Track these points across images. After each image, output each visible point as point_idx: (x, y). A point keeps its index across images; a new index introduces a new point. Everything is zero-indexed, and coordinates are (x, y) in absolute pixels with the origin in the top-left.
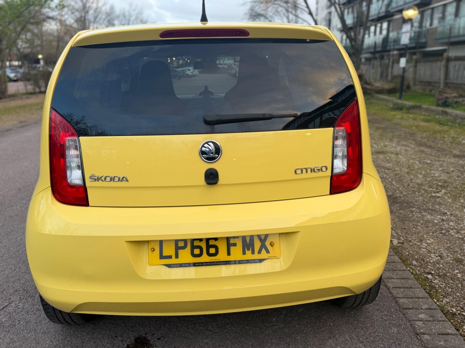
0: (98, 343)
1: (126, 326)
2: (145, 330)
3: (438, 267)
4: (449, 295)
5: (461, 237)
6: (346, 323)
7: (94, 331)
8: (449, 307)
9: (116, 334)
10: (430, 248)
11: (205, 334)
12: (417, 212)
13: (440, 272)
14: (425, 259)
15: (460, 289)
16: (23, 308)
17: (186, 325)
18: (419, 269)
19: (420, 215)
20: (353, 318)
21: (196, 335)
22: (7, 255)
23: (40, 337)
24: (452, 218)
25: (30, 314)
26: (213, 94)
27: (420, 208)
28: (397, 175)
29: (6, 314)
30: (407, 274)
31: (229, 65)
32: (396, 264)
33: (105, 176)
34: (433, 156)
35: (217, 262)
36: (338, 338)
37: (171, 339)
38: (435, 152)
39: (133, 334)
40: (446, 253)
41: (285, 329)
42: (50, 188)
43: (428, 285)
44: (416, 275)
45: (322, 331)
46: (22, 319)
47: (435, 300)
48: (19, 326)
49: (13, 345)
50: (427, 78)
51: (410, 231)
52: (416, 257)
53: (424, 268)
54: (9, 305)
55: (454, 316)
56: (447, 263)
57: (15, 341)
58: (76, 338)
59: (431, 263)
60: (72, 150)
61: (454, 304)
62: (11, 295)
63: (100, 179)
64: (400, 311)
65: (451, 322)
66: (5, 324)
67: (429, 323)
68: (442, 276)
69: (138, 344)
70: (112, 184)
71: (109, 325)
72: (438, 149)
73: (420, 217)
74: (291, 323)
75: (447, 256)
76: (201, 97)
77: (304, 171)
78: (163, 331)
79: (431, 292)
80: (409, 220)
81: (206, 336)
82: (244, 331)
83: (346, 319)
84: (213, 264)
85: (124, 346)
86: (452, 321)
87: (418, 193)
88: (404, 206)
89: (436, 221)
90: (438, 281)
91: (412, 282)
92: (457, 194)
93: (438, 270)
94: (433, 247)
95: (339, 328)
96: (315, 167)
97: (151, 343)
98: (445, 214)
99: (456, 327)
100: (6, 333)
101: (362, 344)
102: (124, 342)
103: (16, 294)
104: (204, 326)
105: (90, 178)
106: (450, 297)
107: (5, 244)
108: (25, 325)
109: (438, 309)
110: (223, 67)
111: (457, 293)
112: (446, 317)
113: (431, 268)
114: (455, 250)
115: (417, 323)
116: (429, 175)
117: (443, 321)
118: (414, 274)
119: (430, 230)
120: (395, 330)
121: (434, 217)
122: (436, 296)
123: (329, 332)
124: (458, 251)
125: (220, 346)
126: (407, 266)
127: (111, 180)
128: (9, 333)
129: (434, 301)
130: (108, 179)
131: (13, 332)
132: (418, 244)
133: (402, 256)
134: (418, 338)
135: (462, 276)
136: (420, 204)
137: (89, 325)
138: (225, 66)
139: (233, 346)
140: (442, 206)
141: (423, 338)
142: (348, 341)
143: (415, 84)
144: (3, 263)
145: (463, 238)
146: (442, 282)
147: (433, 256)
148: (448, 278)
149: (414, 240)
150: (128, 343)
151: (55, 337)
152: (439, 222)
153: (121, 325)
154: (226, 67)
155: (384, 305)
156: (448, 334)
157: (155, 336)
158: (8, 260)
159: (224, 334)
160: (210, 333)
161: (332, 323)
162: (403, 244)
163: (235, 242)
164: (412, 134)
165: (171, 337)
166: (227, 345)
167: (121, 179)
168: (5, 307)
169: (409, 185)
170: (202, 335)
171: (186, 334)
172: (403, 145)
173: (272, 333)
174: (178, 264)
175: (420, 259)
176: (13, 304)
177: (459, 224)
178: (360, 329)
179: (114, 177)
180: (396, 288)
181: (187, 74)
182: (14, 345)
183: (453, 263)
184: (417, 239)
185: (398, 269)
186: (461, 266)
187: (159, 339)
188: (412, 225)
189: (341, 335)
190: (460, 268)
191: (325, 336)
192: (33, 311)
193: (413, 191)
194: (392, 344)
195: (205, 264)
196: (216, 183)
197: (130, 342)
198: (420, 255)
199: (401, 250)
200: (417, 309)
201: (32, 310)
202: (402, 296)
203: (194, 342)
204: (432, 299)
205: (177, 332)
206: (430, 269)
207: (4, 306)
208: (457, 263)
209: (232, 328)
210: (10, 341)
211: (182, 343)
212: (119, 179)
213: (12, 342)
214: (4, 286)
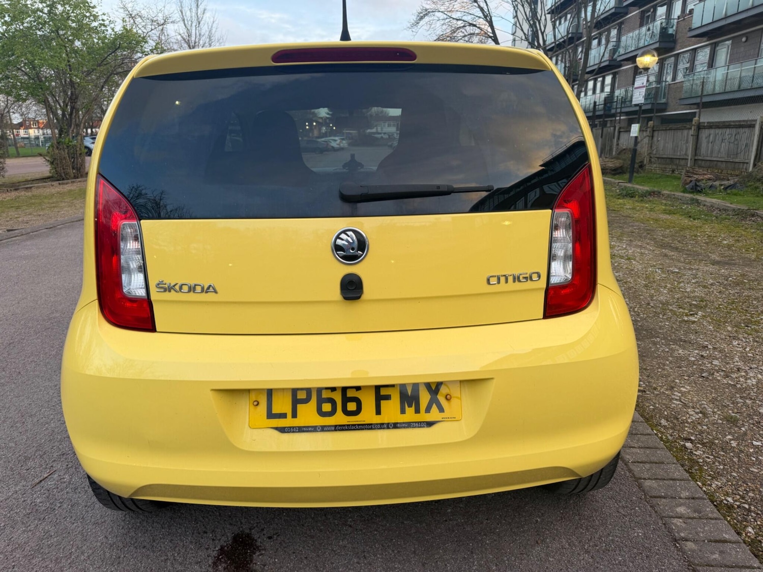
0: (176, 542)
1: (221, 515)
2: (250, 523)
3: (700, 430)
4: (721, 475)
5: (732, 383)
6: (562, 519)
7: (172, 522)
8: (722, 495)
9: (205, 528)
10: (686, 400)
11: (342, 532)
12: (663, 344)
13: (704, 437)
14: (679, 416)
15: (737, 466)
16: (69, 483)
17: (312, 516)
18: (672, 433)
19: (667, 348)
20: (573, 510)
21: (328, 533)
22: (56, 400)
23: (89, 530)
24: (716, 355)
25: (79, 492)
26: (363, 166)
27: (667, 338)
28: (630, 288)
29: (44, 490)
30: (654, 441)
31: (390, 134)
32: (636, 423)
33: (180, 283)
34: (682, 262)
35: (359, 425)
36: (550, 543)
37: (289, 539)
38: (684, 256)
39: (231, 527)
40: (711, 408)
41: (466, 527)
42: (97, 302)
43: (686, 458)
44: (668, 443)
45: (524, 532)
46: (66, 499)
47: (700, 484)
48: (60, 510)
49: (48, 541)
50: (669, 153)
51: (654, 373)
52: (666, 413)
53: (679, 431)
54: (50, 477)
55: (730, 510)
56: (714, 424)
57: (51, 536)
58: (144, 533)
59: (690, 424)
60: (131, 242)
61: (730, 491)
62: (54, 461)
63: (172, 288)
64: (646, 501)
65: (727, 520)
66: (39, 506)
67: (694, 522)
68: (707, 444)
69: (237, 546)
70: (192, 297)
71: (195, 512)
72: (688, 253)
73: (668, 352)
74: (476, 517)
75: (714, 412)
76: (345, 170)
77: (503, 279)
78: (277, 524)
79: (691, 470)
80: (651, 356)
81: (344, 534)
82: (402, 529)
83: (562, 511)
84: (353, 428)
85: (215, 548)
86: (729, 518)
87: (663, 316)
88: (642, 335)
89: (693, 359)
90: (702, 453)
91: (663, 454)
92: (721, 318)
93: (700, 435)
94: (690, 398)
95: (551, 527)
96: (521, 274)
97: (258, 544)
98: (705, 347)
99: (735, 528)
100: (40, 522)
101: (588, 555)
102: (217, 542)
103: (62, 460)
104: (341, 518)
105: (156, 287)
106: (723, 479)
107: (56, 383)
108: (70, 509)
109: (706, 499)
110: (382, 137)
111: (732, 472)
112: (719, 512)
113: (689, 430)
114: (724, 404)
115: (675, 521)
116: (677, 289)
117: (716, 519)
118: (663, 441)
119: (684, 372)
120: (640, 532)
121: (689, 353)
122: (701, 477)
123: (536, 534)
124: (728, 405)
125: (364, 552)
126: (652, 427)
127: (189, 291)
128: (44, 522)
129: (698, 485)
130: (185, 289)
131: (50, 520)
132: (667, 392)
133: (644, 411)
134: (678, 547)
135: (738, 445)
136: (667, 332)
137: (165, 513)
138: (384, 136)
139: (385, 553)
140: (699, 335)
141: (686, 546)
142: (565, 549)
143: (650, 161)
144: (49, 411)
145: (735, 385)
146: (709, 455)
147: (692, 413)
148: (717, 447)
149: (662, 387)
150: (222, 543)
151: (113, 530)
152: (697, 360)
153: (213, 513)
154: (386, 136)
155: (621, 490)
156: (725, 541)
157: (265, 532)
158: (57, 406)
159: (371, 532)
160: (350, 530)
161: (540, 517)
162: (644, 393)
163: (389, 394)
164: (649, 231)
165: (290, 534)
166: (375, 550)
167: (205, 289)
168: (43, 480)
169: (649, 304)
170: (336, 533)
171: (312, 531)
172: (637, 246)
173: (446, 532)
174: (296, 427)
175: (672, 417)
176: (55, 476)
177: (728, 364)
178: (583, 530)
179: (195, 285)
180: (638, 462)
181: (333, 147)
182: (49, 543)
183: (722, 423)
184: (665, 385)
185: (639, 433)
186: (736, 429)
187: (270, 538)
188: (657, 364)
189: (554, 539)
190: (733, 431)
191: (529, 540)
192: (84, 488)
193: (655, 312)
194: (635, 557)
195: (340, 427)
196: (359, 298)
197: (225, 542)
198: (672, 411)
199: (642, 402)
200: (672, 498)
201: (82, 486)
202: (647, 476)
203: (323, 544)
204: (695, 481)
205: (298, 528)
206: (688, 432)
207: (42, 478)
208: (728, 424)
209: (384, 522)
210: (44, 536)
211: (306, 546)
212: (203, 288)
213: (46, 536)
214: (45, 447)
